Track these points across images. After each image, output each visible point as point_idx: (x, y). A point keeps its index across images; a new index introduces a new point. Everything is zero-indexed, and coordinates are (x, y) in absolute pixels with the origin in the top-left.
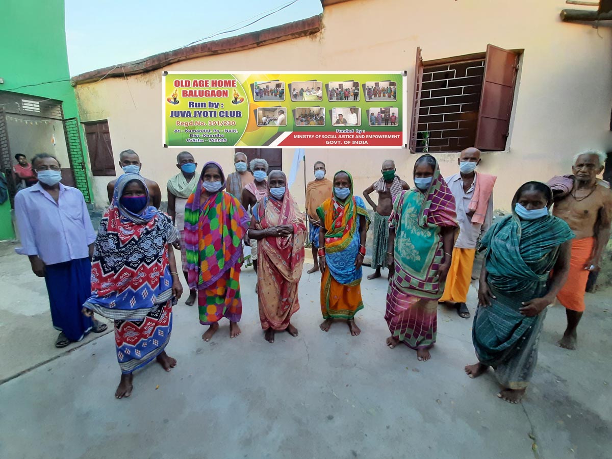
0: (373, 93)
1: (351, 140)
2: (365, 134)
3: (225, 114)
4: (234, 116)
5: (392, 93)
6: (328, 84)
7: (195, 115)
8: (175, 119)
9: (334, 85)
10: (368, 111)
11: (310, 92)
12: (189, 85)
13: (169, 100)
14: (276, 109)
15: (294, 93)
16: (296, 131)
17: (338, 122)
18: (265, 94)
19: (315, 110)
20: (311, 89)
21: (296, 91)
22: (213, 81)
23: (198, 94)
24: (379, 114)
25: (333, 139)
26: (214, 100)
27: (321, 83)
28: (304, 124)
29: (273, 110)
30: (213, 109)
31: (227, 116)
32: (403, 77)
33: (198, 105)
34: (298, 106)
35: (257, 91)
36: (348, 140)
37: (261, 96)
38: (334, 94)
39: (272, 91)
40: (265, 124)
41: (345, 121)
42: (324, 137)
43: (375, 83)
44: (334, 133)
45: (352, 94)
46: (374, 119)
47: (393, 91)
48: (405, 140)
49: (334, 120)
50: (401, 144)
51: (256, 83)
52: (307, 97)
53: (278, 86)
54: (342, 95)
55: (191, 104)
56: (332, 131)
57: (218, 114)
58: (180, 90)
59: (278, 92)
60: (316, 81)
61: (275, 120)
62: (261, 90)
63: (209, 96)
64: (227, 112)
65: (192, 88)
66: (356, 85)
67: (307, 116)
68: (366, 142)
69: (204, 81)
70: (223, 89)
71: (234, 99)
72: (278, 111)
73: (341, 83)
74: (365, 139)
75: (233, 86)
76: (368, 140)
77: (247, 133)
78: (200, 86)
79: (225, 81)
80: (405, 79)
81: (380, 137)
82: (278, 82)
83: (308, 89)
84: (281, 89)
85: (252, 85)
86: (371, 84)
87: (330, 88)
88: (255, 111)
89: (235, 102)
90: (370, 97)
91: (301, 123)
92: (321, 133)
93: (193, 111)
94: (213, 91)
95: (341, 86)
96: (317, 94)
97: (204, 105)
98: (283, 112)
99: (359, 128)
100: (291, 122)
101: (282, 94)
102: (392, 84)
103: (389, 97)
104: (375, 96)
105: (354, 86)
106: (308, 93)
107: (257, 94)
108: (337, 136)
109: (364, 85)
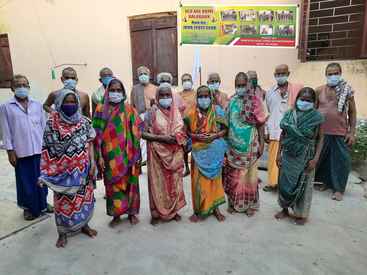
0: (281, 17)
1: (269, 43)
2: (276, 40)
3: (208, 28)
4: (212, 29)
5: (291, 17)
6: (258, 12)
7: (195, 28)
8: (185, 30)
9: (261, 12)
10: (278, 27)
11: (249, 16)
12: (192, 12)
13: (182, 20)
14: (232, 25)
15: (242, 17)
16: (242, 37)
17: (263, 33)
18: (227, 17)
19: (251, 26)
20: (250, 15)
21: (243, 16)
22: (203, 10)
23: (196, 17)
24: (283, 29)
25: (260, 42)
26: (203, 20)
27: (255, 11)
28: (246, 34)
29: (231, 26)
30: (203, 25)
31: (209, 29)
32: (297, 8)
33: (196, 23)
34: (243, 24)
35: (224, 15)
36: (267, 43)
37: (226, 18)
38: (261, 17)
39: (231, 16)
40: (227, 33)
41: (266, 33)
42: (256, 41)
43: (282, 11)
44: (261, 39)
45: (270, 17)
46: (281, 31)
47: (291, 16)
48: (297, 44)
49: (261, 32)
50: (294, 46)
51: (223, 11)
52: (248, 19)
53: (234, 12)
54: (265, 18)
55: (193, 22)
56: (260, 38)
57: (205, 28)
58: (188, 14)
59: (234, 16)
60: (252, 10)
61: (232, 31)
62: (225, 15)
63: (201, 18)
64: (209, 27)
65: (193, 14)
66: (272, 12)
67: (248, 29)
68: (277, 44)
69: (199, 10)
70: (208, 14)
71: (213, 20)
72: (233, 26)
73: (265, 11)
74: (276, 43)
75: (212, 12)
76: (278, 43)
77: (218, 38)
78: (197, 12)
79: (209, 10)
80: (298, 9)
81: (284, 41)
82: (234, 11)
83: (248, 15)
84: (235, 14)
85: (221, 12)
86: (280, 12)
87: (259, 14)
88: (223, 26)
89: (213, 21)
90: (279, 20)
91: (245, 33)
92: (254, 39)
93: (193, 25)
94: (203, 15)
95: (265, 13)
96: (253, 17)
97: (198, 23)
98: (236, 27)
99: (274, 36)
100: (240, 33)
101: (235, 17)
102: (291, 12)
103: (289, 19)
104: (282, 19)
105: (271, 13)
106: (248, 17)
107: (224, 17)
108: (262, 41)
109: (276, 13)
